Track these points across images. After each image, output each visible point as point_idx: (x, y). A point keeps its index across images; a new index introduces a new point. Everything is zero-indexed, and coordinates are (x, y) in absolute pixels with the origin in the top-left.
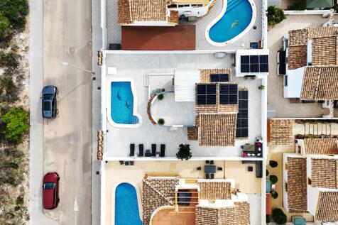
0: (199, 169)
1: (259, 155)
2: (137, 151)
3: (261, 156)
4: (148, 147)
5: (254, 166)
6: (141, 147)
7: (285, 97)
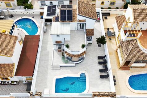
4: (101, 67)
6: (101, 71)
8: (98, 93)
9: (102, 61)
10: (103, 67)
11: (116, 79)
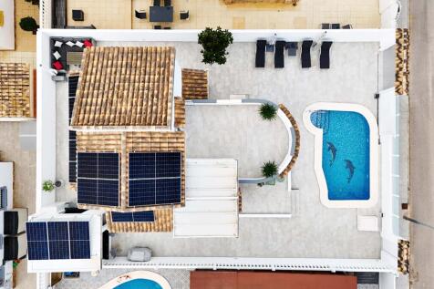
0: (184, 16)
1: (58, 44)
2: (315, 55)
3: (53, 40)
4: (292, 62)
5: (71, 22)
6: (306, 63)
7: (12, 164)
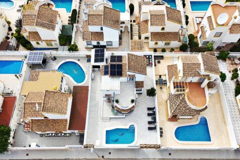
0: (161, 88)
1: (150, 57)
7: (118, 47)
8: (144, 146)
9: (151, 112)
10: (152, 118)
11: (163, 131)
